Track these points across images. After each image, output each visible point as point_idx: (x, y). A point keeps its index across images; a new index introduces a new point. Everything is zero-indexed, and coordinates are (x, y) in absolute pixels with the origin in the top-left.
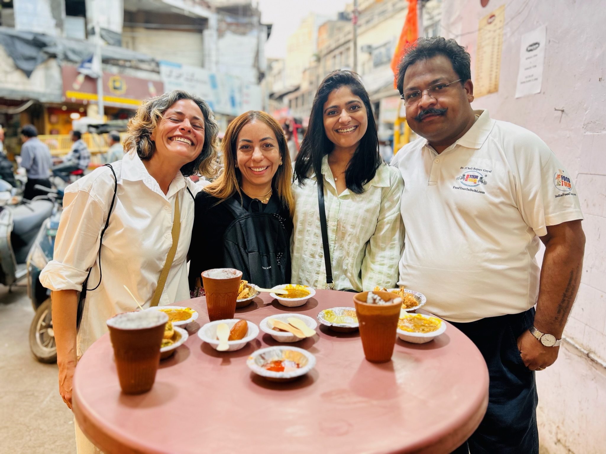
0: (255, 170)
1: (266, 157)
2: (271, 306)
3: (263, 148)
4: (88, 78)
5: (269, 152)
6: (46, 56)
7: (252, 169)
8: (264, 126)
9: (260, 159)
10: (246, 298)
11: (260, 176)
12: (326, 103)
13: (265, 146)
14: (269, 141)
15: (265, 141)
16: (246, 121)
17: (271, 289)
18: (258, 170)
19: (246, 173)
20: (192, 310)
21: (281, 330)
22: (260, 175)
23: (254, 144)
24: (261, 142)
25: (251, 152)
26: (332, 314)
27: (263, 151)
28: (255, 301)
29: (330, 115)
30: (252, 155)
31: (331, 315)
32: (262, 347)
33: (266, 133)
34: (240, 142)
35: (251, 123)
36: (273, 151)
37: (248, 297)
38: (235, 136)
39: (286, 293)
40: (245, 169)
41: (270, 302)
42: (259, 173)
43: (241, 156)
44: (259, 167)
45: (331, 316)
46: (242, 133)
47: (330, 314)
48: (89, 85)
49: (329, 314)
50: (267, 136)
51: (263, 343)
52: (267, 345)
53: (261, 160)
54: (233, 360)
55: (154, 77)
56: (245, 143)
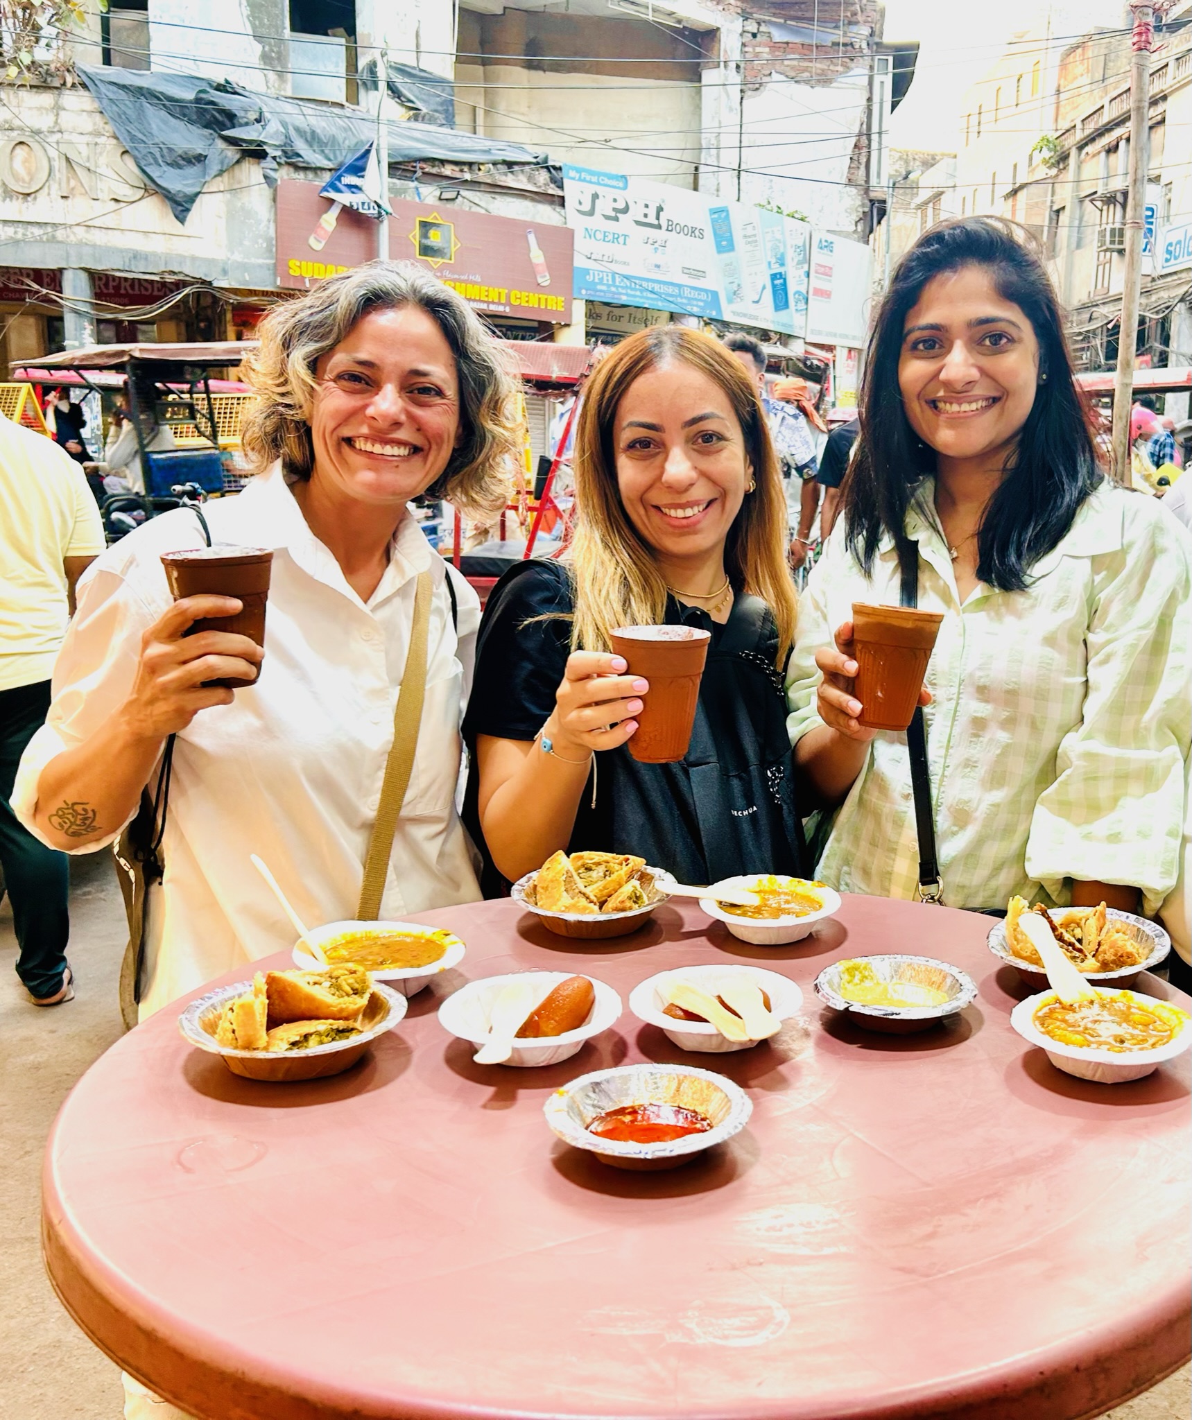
0: (673, 513)
1: (704, 474)
2: (703, 939)
3: (695, 447)
4: (351, 217)
5: (712, 458)
6: (232, 153)
7: (666, 510)
8: (696, 378)
9: (688, 482)
10: (623, 910)
11: (686, 530)
12: (911, 312)
13: (700, 440)
14: (710, 426)
15: (701, 423)
16: (641, 364)
17: (710, 887)
18: (680, 513)
19: (646, 521)
20: (452, 938)
21: (691, 1016)
22: (688, 528)
23: (666, 437)
24: (687, 429)
25: (660, 458)
26: (867, 974)
27: (694, 455)
28: (659, 922)
29: (918, 353)
30: (662, 470)
31: (864, 978)
32: (626, 1060)
33: (700, 399)
34: (624, 429)
35: (655, 370)
36: (724, 454)
37: (630, 908)
38: (610, 411)
39: (755, 901)
40: (642, 511)
41: (704, 927)
42: (684, 522)
43: (629, 472)
44: (683, 506)
45: (862, 981)
46: (628, 402)
47: (861, 972)
48: (353, 239)
49: (857, 973)
50: (707, 409)
51: (633, 1051)
52: (644, 1058)
53: (692, 485)
54: (525, 1096)
55: (545, 214)
56: (642, 433)
